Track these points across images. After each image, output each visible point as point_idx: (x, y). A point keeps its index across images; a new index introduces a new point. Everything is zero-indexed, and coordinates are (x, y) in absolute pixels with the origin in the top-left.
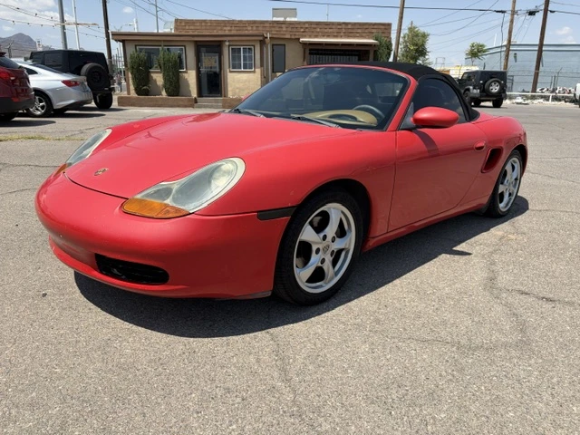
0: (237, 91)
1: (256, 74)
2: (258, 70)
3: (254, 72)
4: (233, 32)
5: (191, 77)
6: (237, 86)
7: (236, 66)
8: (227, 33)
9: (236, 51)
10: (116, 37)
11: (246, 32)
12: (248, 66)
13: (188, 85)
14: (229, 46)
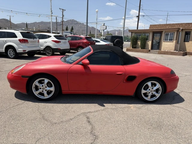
0: (165, 48)
1: (173, 43)
2: (174, 41)
3: (173, 42)
4: (170, 28)
5: (149, 43)
6: (165, 46)
7: (166, 40)
8: (167, 28)
9: (167, 35)
10: (130, 31)
11: (175, 28)
12: (171, 40)
13: (148, 46)
14: (165, 32)
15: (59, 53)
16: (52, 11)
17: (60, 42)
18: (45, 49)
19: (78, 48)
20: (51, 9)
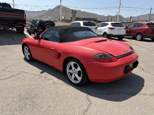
15: (117, 38)
16: (120, 3)
17: (114, 29)
18: (103, 34)
19: (137, 34)
20: (120, 1)
